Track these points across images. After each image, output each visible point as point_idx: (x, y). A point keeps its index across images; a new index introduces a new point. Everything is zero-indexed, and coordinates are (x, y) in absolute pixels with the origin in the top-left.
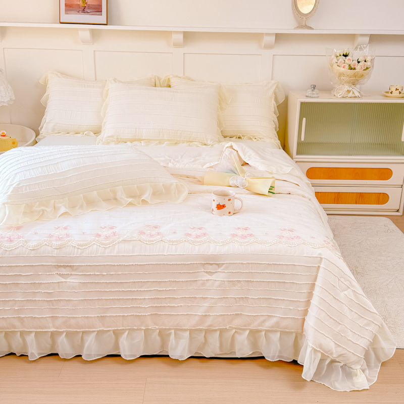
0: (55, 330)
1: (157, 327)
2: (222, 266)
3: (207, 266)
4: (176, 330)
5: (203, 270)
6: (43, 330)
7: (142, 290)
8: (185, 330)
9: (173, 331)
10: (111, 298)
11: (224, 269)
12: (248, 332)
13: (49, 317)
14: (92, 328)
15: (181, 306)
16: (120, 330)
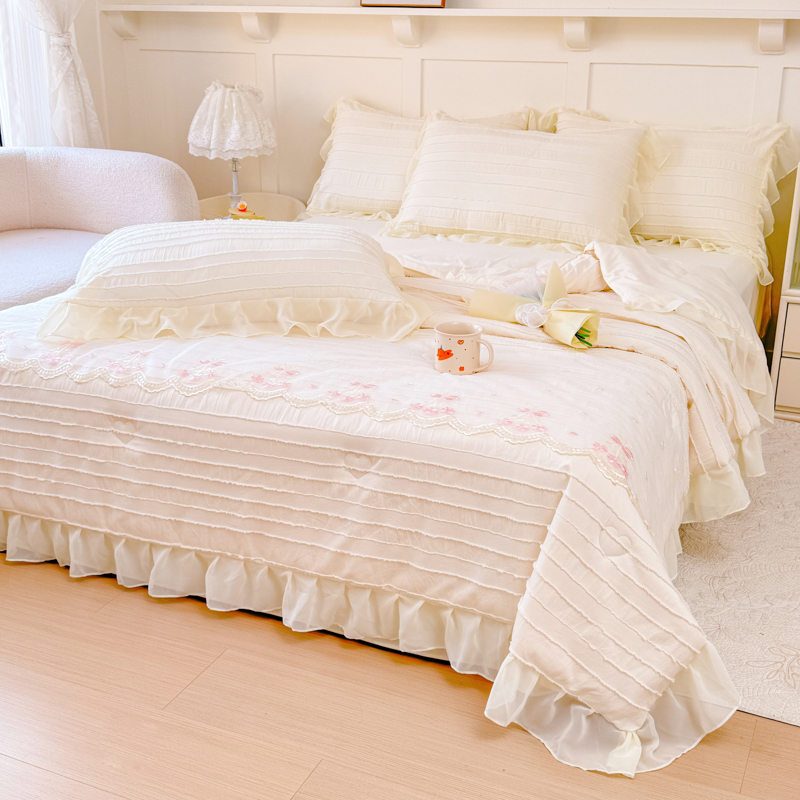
0: (109, 531)
1: (264, 560)
2: (376, 462)
3: (351, 458)
4: (295, 572)
5: (344, 465)
6: (92, 528)
7: (237, 484)
8: (310, 576)
9: (289, 574)
10: (190, 490)
11: (379, 469)
12: (420, 604)
13: (99, 506)
14: (162, 540)
15: (302, 527)
16: (204, 552)
